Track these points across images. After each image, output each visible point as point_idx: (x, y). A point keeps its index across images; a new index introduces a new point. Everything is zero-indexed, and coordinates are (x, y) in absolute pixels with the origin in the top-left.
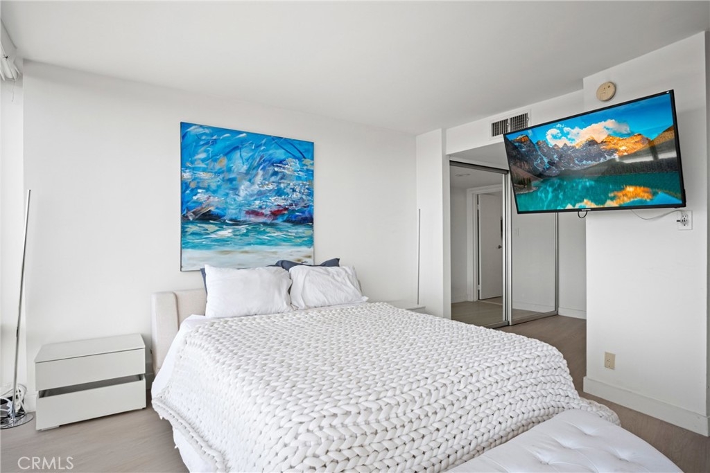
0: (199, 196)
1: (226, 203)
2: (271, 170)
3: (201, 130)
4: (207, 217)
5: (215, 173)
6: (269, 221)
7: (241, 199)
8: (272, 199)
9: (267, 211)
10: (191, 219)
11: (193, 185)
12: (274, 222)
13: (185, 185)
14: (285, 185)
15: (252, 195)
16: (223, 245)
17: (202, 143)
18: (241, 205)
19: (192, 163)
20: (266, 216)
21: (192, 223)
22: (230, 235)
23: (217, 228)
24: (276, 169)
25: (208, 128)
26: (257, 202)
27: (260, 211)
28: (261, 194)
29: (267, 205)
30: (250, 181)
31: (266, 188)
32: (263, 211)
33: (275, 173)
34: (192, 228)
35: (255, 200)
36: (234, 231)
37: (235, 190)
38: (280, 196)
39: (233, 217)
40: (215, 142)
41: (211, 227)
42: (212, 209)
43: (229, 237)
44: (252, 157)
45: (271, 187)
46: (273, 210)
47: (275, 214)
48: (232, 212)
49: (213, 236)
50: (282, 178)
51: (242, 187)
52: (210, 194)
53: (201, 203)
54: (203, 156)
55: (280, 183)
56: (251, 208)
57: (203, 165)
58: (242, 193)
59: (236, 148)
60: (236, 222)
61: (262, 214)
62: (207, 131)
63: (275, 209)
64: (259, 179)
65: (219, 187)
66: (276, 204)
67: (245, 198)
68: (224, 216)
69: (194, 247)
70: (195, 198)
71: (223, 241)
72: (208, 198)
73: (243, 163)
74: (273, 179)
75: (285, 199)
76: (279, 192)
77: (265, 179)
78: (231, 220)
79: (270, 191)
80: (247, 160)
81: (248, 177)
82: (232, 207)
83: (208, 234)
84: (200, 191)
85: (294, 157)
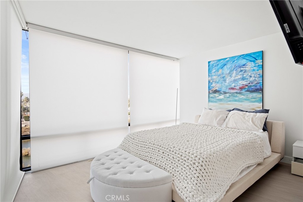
0: (213, 85)
1: (222, 86)
2: (239, 70)
3: (214, 62)
4: (216, 92)
5: (218, 76)
6: (238, 92)
7: (227, 84)
8: (240, 82)
9: (238, 88)
10: (211, 92)
11: (211, 81)
12: (241, 92)
13: (209, 82)
14: (246, 75)
15: (231, 82)
16: (221, 101)
17: (214, 66)
18: (227, 86)
19: (211, 74)
20: (237, 89)
21: (211, 94)
22: (223, 97)
23: (219, 95)
24: (242, 69)
25: (216, 60)
26: (233, 84)
27: (235, 88)
28: (235, 81)
29: (237, 85)
30: (230, 76)
31: (237, 78)
32: (236, 88)
33: (241, 71)
34: (211, 96)
36: (224, 96)
37: (225, 81)
38: (243, 80)
39: (224, 91)
40: (218, 65)
41: (216, 95)
42: (217, 88)
43: (222, 98)
44: (231, 67)
45: (239, 77)
46: (240, 87)
47: (241, 88)
48: (224, 89)
49: (217, 98)
50: (244, 72)
51: (227, 79)
52: (216, 83)
53: (214, 87)
54: (214, 71)
55: (244, 75)
56: (231, 87)
57: (214, 74)
58: (227, 82)
59: (225, 65)
60: (225, 93)
61: (236, 89)
62: (215, 62)
63: (241, 86)
64: (234, 75)
65: (219, 80)
66: (242, 84)
67: (228, 83)
68: (221, 91)
69: (212, 102)
70: (212, 85)
71: (221, 100)
72: (216, 85)
73: (228, 70)
74: (240, 73)
75: (246, 81)
76: (243, 79)
77: (237, 74)
78: (223, 92)
79: (239, 78)
80: (229, 68)
81: (230, 75)
82: (224, 87)
83: (216, 97)
84: (213, 83)
85: (251, 61)
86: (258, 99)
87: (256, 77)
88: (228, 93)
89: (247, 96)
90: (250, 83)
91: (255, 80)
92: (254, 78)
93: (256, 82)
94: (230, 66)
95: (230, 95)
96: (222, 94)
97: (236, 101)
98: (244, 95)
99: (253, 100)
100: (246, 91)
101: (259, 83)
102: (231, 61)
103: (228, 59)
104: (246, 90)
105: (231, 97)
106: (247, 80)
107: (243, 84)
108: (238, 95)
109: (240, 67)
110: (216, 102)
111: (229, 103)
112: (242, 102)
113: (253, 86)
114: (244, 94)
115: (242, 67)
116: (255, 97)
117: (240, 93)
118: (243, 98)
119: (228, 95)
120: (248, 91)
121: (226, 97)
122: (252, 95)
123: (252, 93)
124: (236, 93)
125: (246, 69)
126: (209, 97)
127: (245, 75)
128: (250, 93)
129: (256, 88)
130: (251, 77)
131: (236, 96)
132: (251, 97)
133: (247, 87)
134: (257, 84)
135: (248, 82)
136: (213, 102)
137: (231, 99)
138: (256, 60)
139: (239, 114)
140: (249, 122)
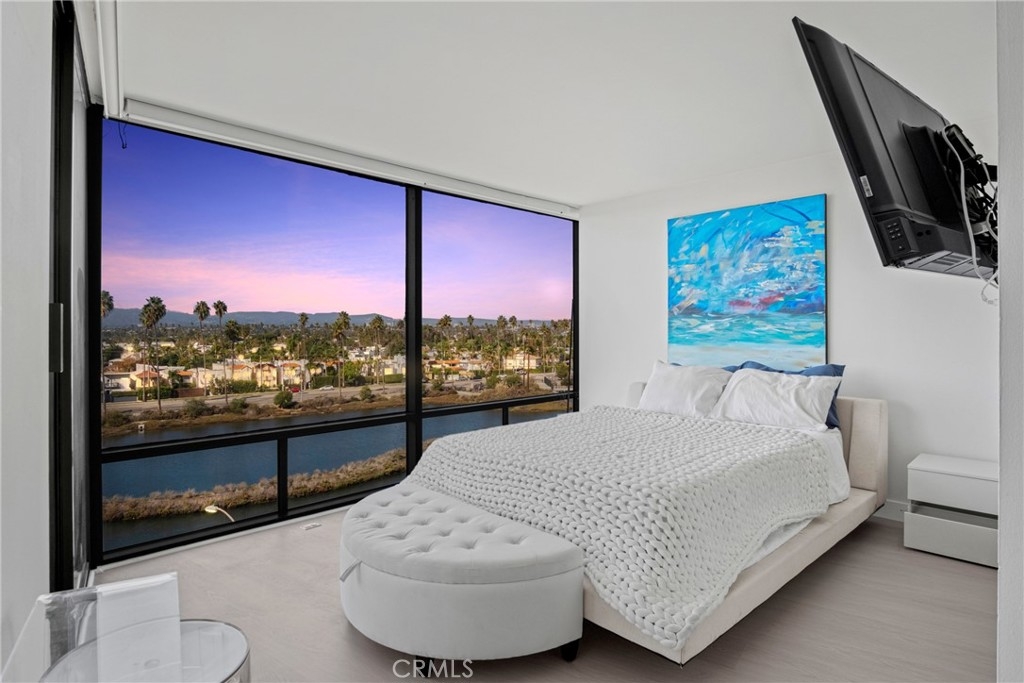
0: (682, 289)
1: (709, 294)
2: (759, 247)
3: (685, 222)
4: (690, 311)
5: (698, 263)
6: (757, 313)
7: (723, 288)
8: (762, 284)
9: (755, 300)
10: (676, 313)
11: (677, 280)
12: (764, 312)
13: (671, 281)
14: (780, 263)
15: (736, 283)
16: (706, 341)
17: (685, 235)
18: (723, 296)
19: (677, 257)
20: (753, 306)
21: (676, 318)
22: (712, 330)
23: (699, 322)
24: (766, 245)
25: (690, 217)
26: (742, 290)
27: (746, 300)
28: (748, 280)
29: (754, 293)
30: (734, 265)
31: (752, 270)
32: (750, 300)
33: (766, 251)
34: (677, 323)
35: (740, 287)
36: (716, 326)
37: (717, 278)
38: (771, 278)
39: (716, 309)
40: (696, 230)
41: (693, 322)
42: (695, 302)
43: (711, 332)
44: (737, 238)
45: (760, 269)
46: (762, 298)
47: (766, 303)
48: (714, 303)
49: (696, 331)
50: (774, 256)
51: (725, 275)
52: (693, 286)
53: (685, 298)
54: (685, 248)
55: (772, 262)
56: (735, 297)
57: (686, 258)
58: (725, 282)
59: (719, 231)
60: (719, 315)
61: (749, 304)
62: (689, 221)
63: (766, 296)
64: (744, 260)
65: (701, 278)
66: (766, 289)
67: (728, 287)
68: (705, 309)
69: (678, 342)
70: (679, 292)
71: (705, 337)
72: (691, 291)
73: (726, 247)
74: (763, 258)
75: (779, 283)
76: (771, 274)
77: (752, 261)
78: (713, 313)
79: (760, 273)
80: (730, 242)
81: (732, 262)
82: (714, 299)
83: (691, 329)
84: (683, 285)
85: (794, 223)
86: (812, 335)
87: (807, 271)
88: (727, 315)
89: (783, 324)
90: (789, 289)
91: (805, 277)
92: (801, 274)
93: (807, 286)
94: (734, 235)
95: (733, 321)
96: (710, 318)
97: (749, 339)
98: (773, 323)
99: (800, 337)
100: (779, 311)
101: (816, 288)
102: (736, 221)
103: (727, 213)
104: (780, 306)
105: (735, 329)
106: (781, 278)
107: (770, 291)
108: (757, 323)
109: (762, 240)
110: (690, 342)
111: (731, 345)
112: (767, 342)
113: (798, 297)
114: (773, 318)
115: (768, 241)
116: (803, 329)
117: (761, 317)
118: (771, 332)
119: (726, 322)
120: (783, 311)
121: (720, 328)
122: (795, 324)
123: (797, 318)
124: (752, 316)
125: (781, 245)
126: (670, 327)
127: (775, 265)
128: (792, 316)
129: (809, 303)
130: (792, 268)
131: (751, 326)
132: (793, 328)
133: (782, 299)
134: (810, 289)
135: (786, 285)
136: (684, 344)
137: (736, 333)
138: (809, 220)
139: (761, 380)
140: (787, 401)
